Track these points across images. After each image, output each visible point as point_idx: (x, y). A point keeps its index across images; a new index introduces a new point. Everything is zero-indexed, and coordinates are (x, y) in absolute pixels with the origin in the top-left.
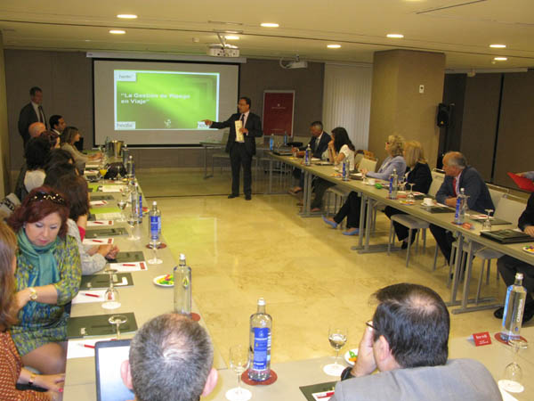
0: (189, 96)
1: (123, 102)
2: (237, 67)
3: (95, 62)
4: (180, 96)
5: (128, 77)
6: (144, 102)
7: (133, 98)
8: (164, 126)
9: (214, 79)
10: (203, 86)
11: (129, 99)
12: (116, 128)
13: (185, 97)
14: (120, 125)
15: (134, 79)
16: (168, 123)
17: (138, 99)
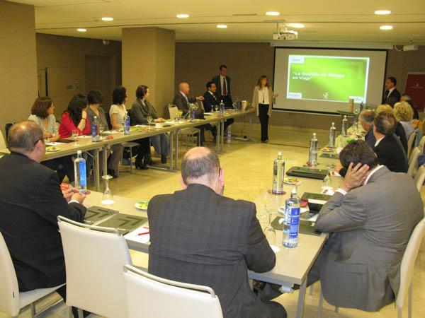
0: (343, 76)
1: (294, 78)
2: (385, 52)
3: (277, 49)
4: (336, 76)
5: (298, 60)
6: (309, 79)
7: (301, 76)
8: (323, 98)
9: (365, 63)
10: (356, 68)
11: (298, 76)
12: (288, 97)
13: (340, 76)
14: (291, 95)
15: (302, 62)
16: (326, 96)
17: (305, 76)
